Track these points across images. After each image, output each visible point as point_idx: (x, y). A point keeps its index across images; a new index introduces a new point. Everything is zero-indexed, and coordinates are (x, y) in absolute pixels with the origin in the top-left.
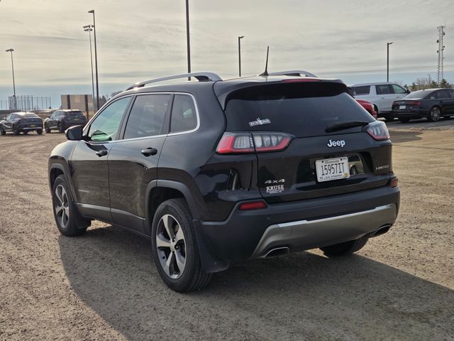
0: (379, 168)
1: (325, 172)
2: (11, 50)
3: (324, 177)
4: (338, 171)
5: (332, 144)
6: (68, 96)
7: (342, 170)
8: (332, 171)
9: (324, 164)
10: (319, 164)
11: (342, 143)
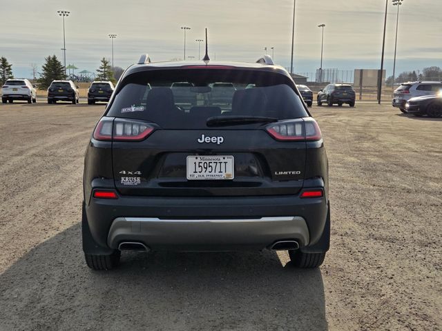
0: (281, 173)
1: (199, 169)
2: (323, 25)
3: (196, 175)
4: (218, 170)
5: (204, 139)
6: (362, 71)
7: (223, 170)
8: (209, 169)
9: (199, 160)
10: (191, 161)
11: (220, 140)
